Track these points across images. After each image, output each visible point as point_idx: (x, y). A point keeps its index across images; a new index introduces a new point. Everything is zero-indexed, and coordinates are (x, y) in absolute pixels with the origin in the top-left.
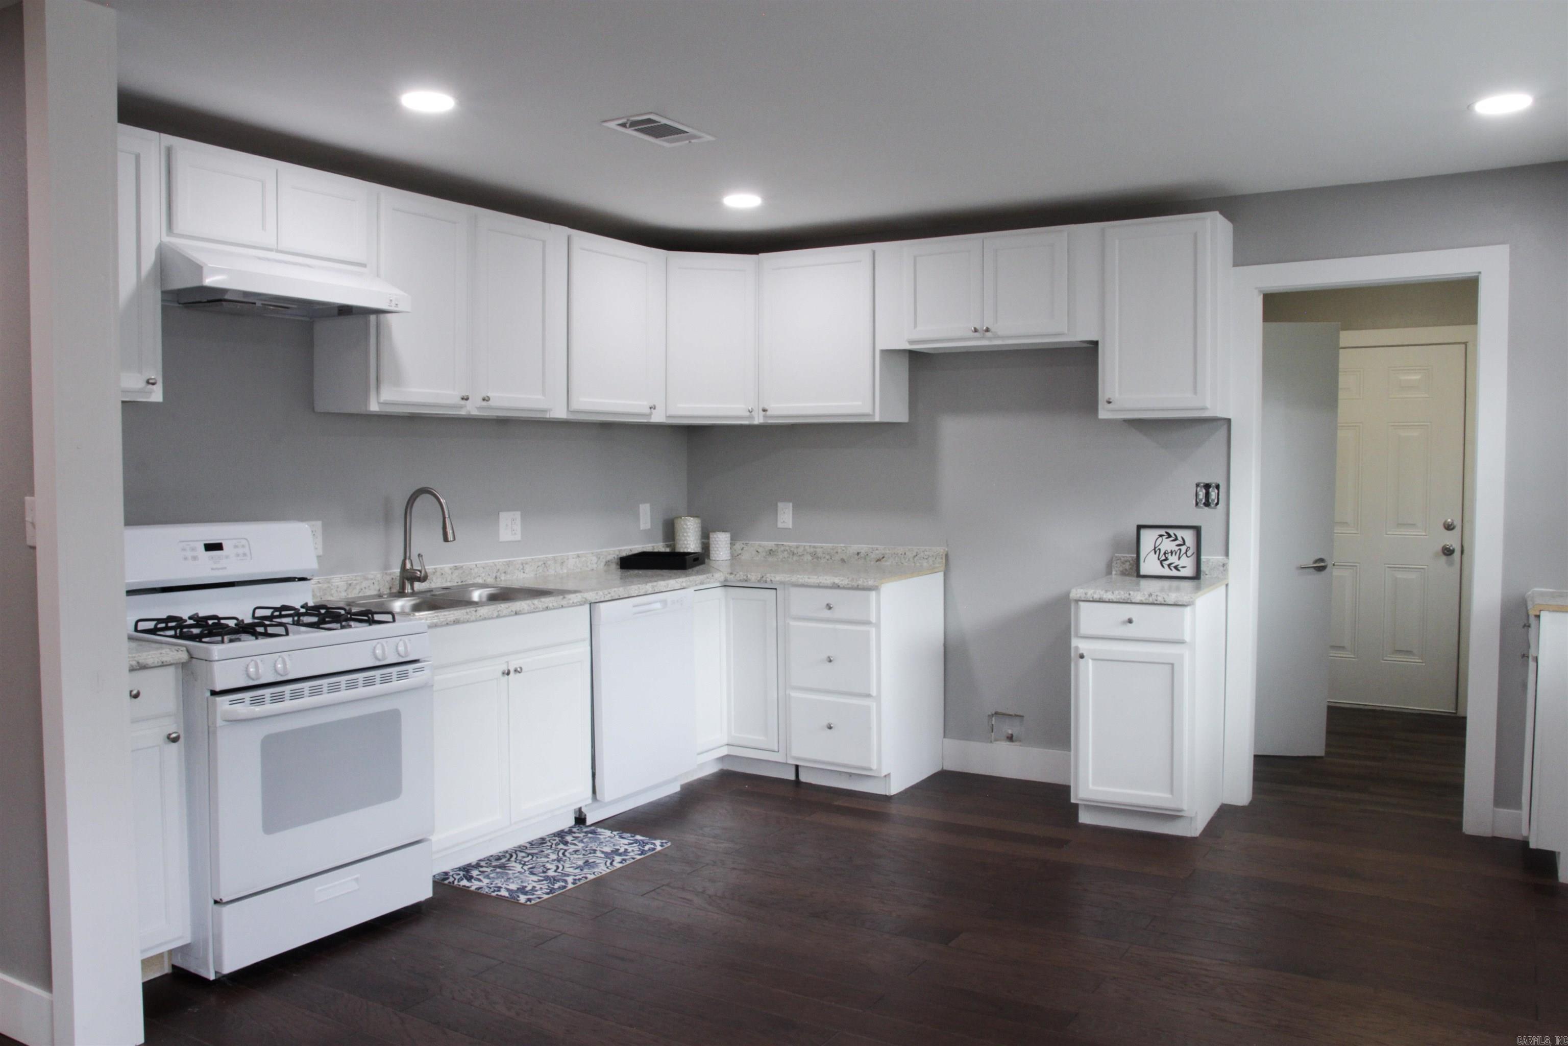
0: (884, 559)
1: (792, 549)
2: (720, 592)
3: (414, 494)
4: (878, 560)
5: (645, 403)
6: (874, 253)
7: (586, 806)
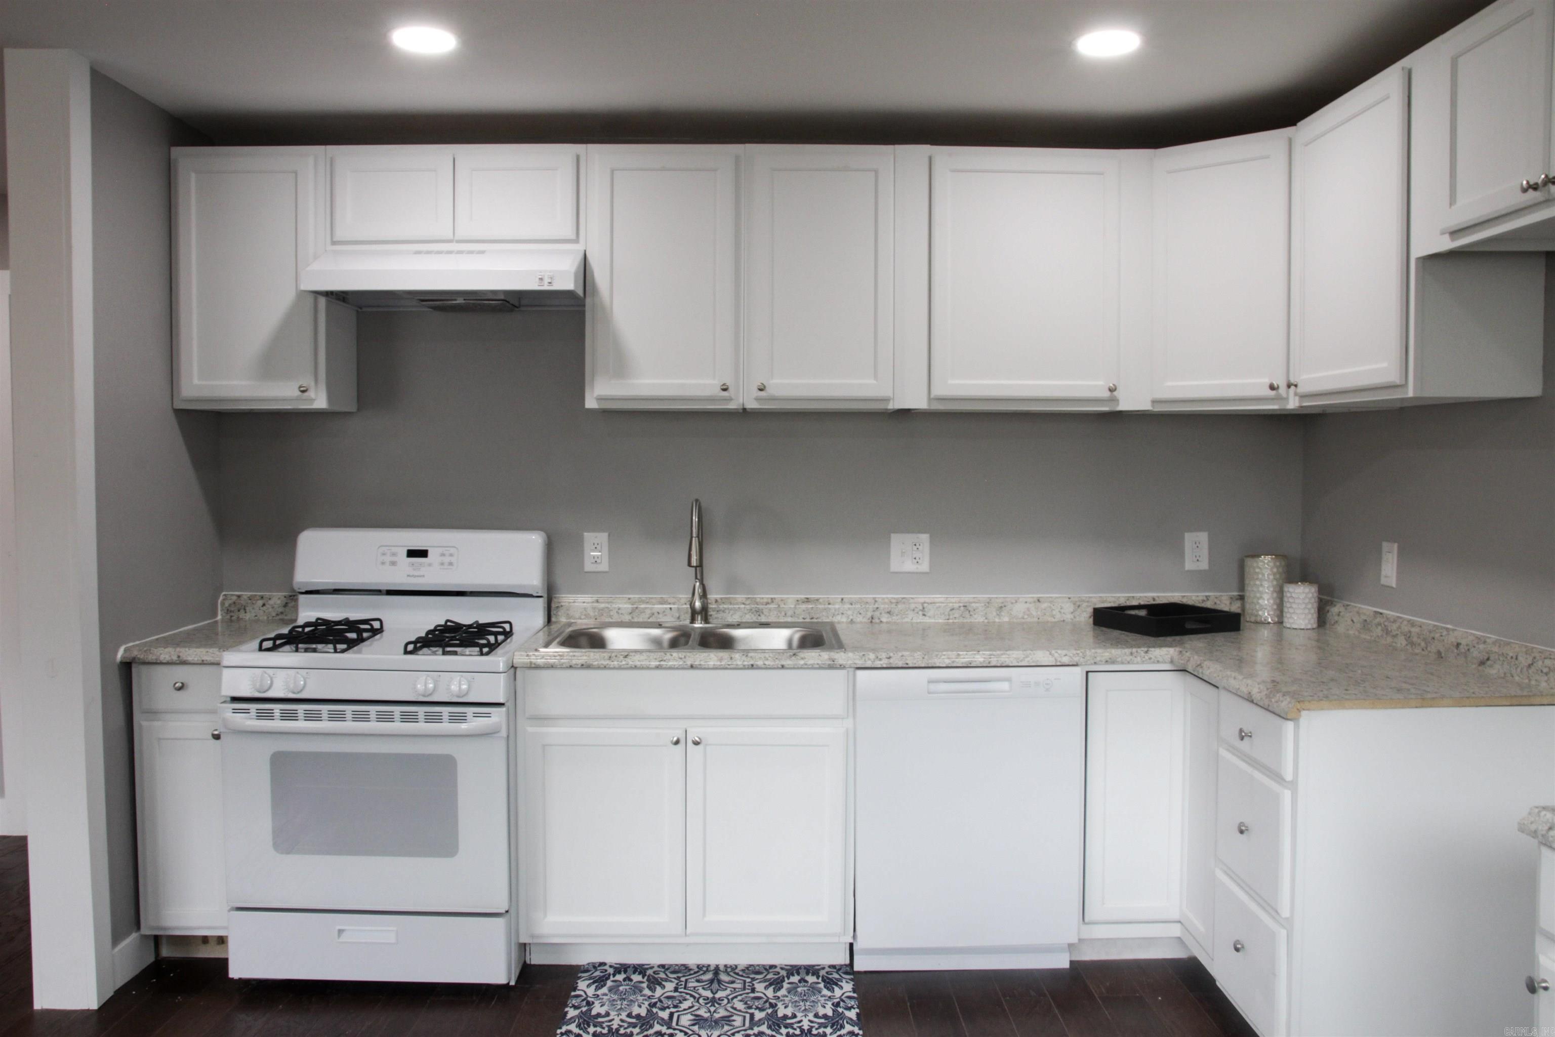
0: (1489, 662)
4: (1482, 663)
5: (1101, 383)
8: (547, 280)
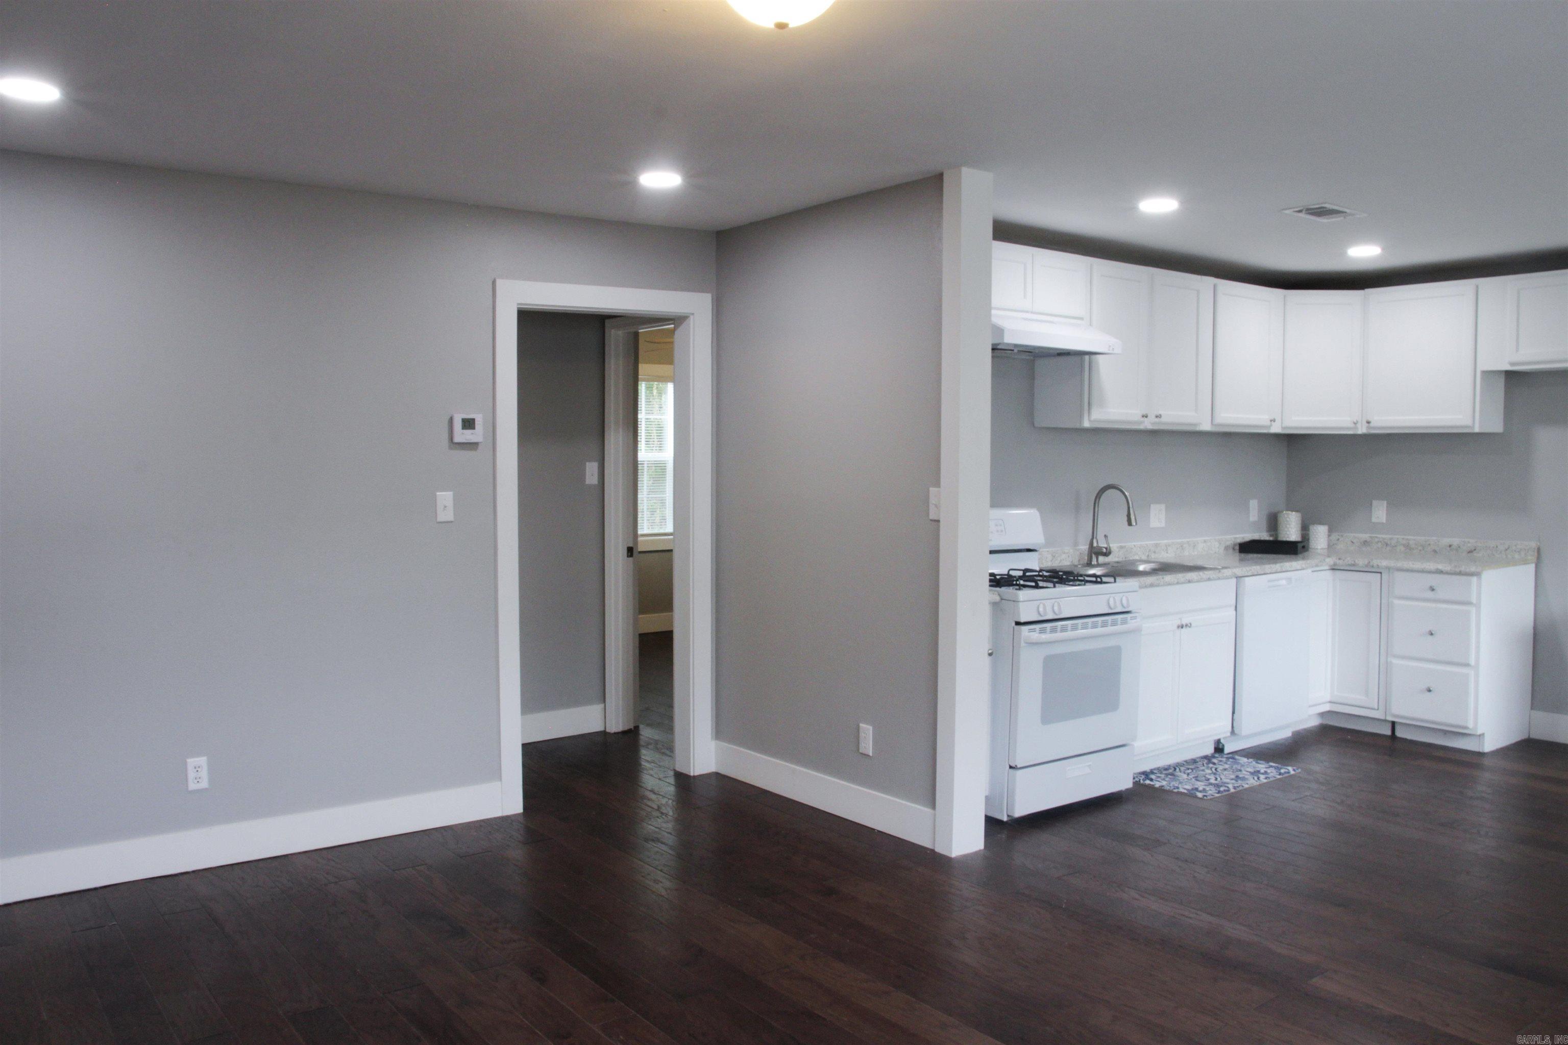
0: (1476, 551)
1: (1386, 541)
2: (1329, 573)
3: (1102, 489)
4: (1471, 552)
5: (1267, 417)
6: (1477, 287)
7: (1224, 738)
8: (1111, 349)
